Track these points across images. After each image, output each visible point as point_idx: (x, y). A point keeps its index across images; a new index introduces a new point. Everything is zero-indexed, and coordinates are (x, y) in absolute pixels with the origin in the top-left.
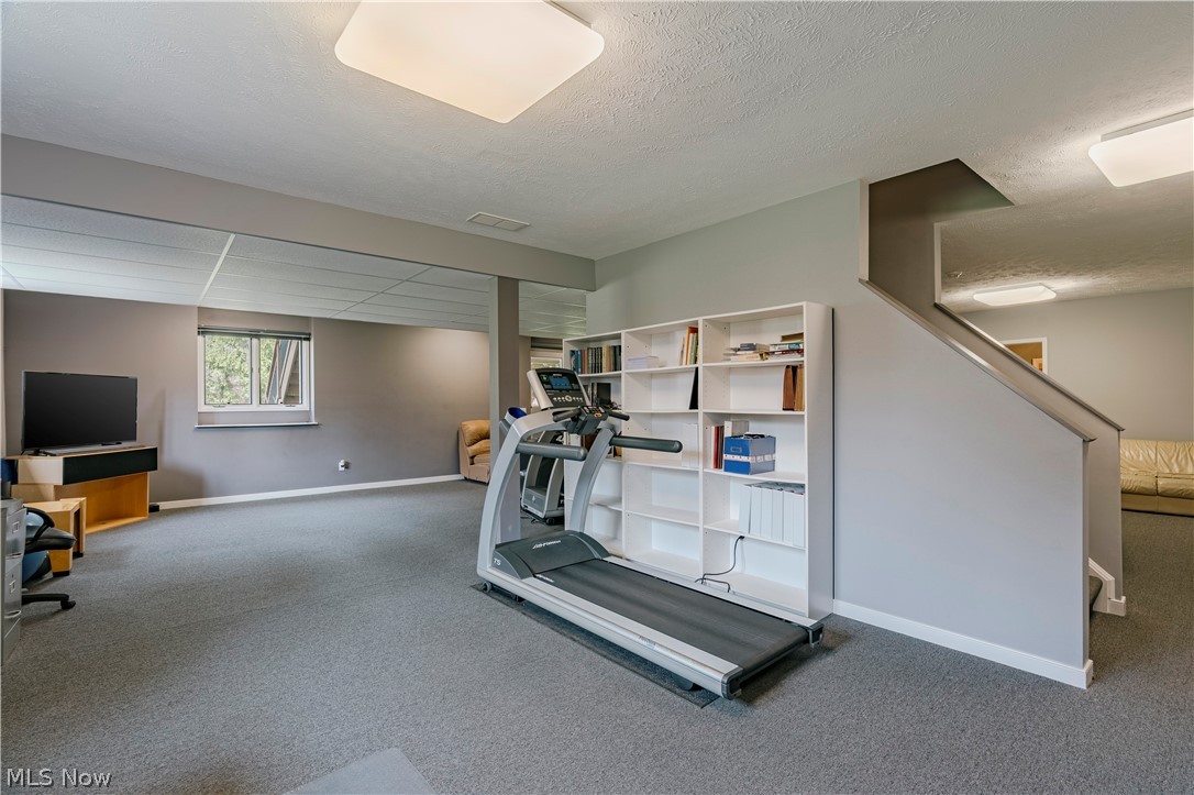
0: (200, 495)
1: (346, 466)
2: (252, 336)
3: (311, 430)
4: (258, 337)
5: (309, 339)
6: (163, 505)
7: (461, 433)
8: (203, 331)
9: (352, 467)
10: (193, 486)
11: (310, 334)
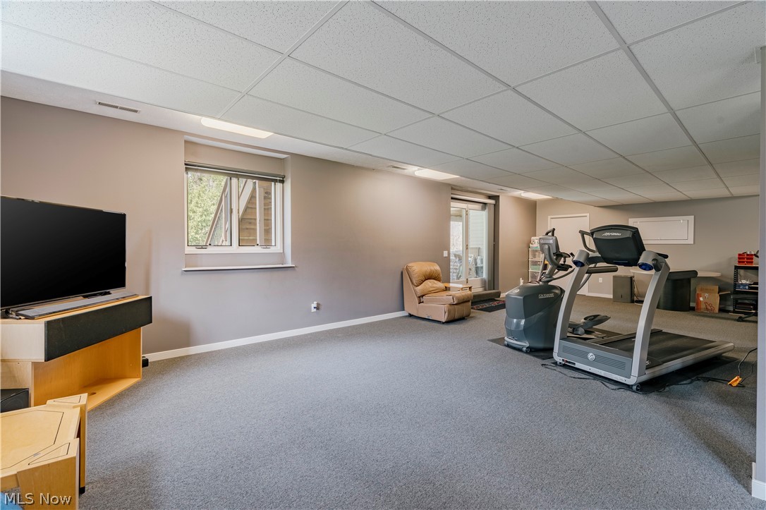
0: (187, 343)
1: (317, 308)
2: (231, 176)
3: (289, 273)
4: (238, 176)
5: (282, 182)
6: (152, 357)
7: (406, 275)
8: (189, 167)
9: (322, 308)
10: (182, 335)
11: (284, 177)
